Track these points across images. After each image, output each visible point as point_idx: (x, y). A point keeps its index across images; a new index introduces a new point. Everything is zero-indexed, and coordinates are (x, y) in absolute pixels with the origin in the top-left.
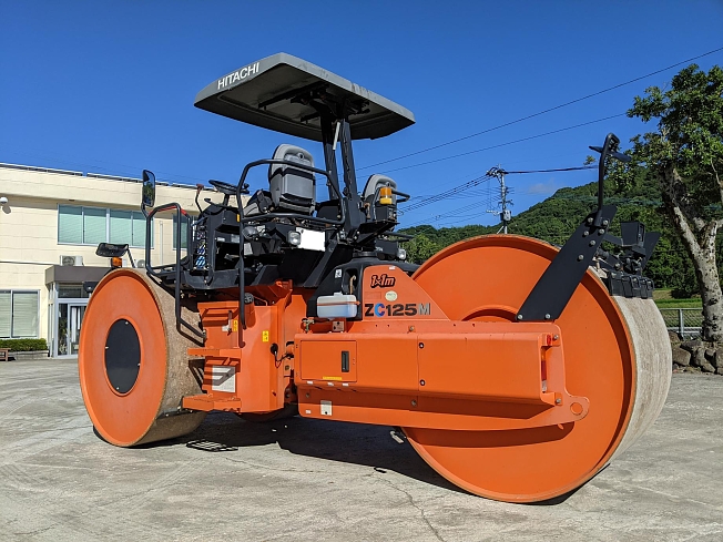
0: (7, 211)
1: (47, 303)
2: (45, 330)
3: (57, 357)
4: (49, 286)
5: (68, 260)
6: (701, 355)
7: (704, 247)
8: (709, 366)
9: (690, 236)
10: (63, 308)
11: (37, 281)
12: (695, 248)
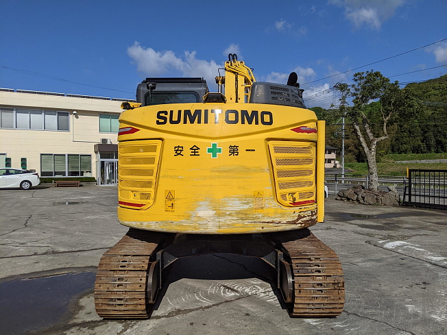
0: (77, 118)
1: (95, 160)
2: (95, 173)
3: (100, 185)
4: (96, 152)
5: (104, 141)
6: (360, 197)
7: (370, 150)
8: (362, 201)
9: (364, 145)
10: (103, 163)
11: (91, 151)
12: (366, 150)
